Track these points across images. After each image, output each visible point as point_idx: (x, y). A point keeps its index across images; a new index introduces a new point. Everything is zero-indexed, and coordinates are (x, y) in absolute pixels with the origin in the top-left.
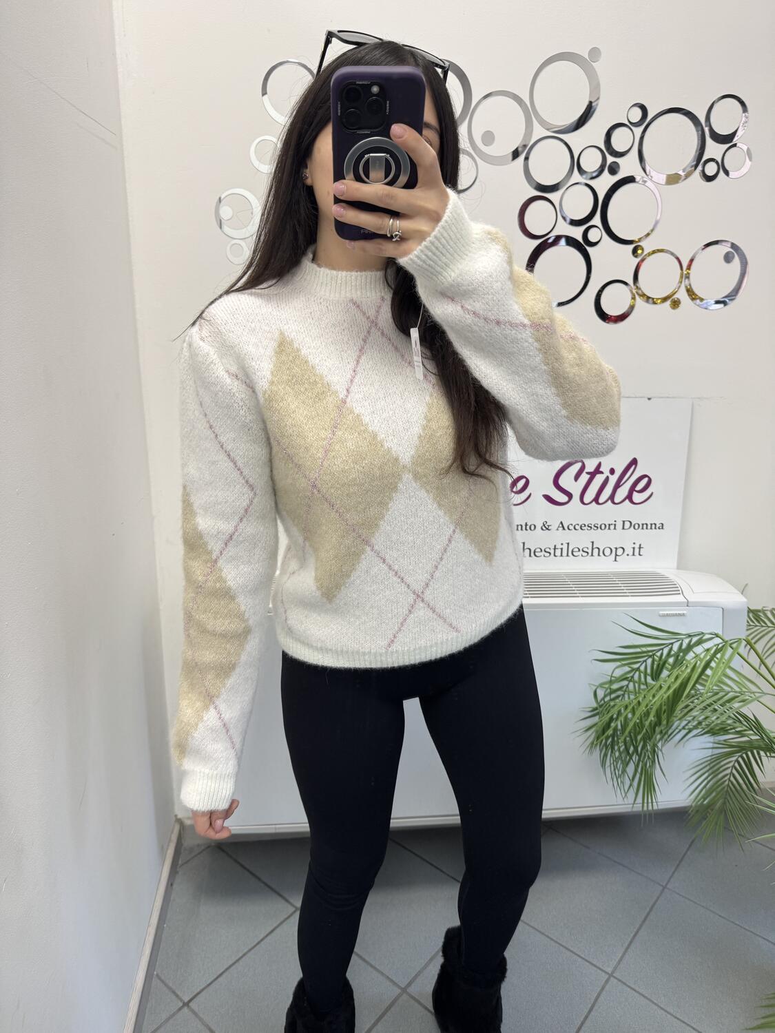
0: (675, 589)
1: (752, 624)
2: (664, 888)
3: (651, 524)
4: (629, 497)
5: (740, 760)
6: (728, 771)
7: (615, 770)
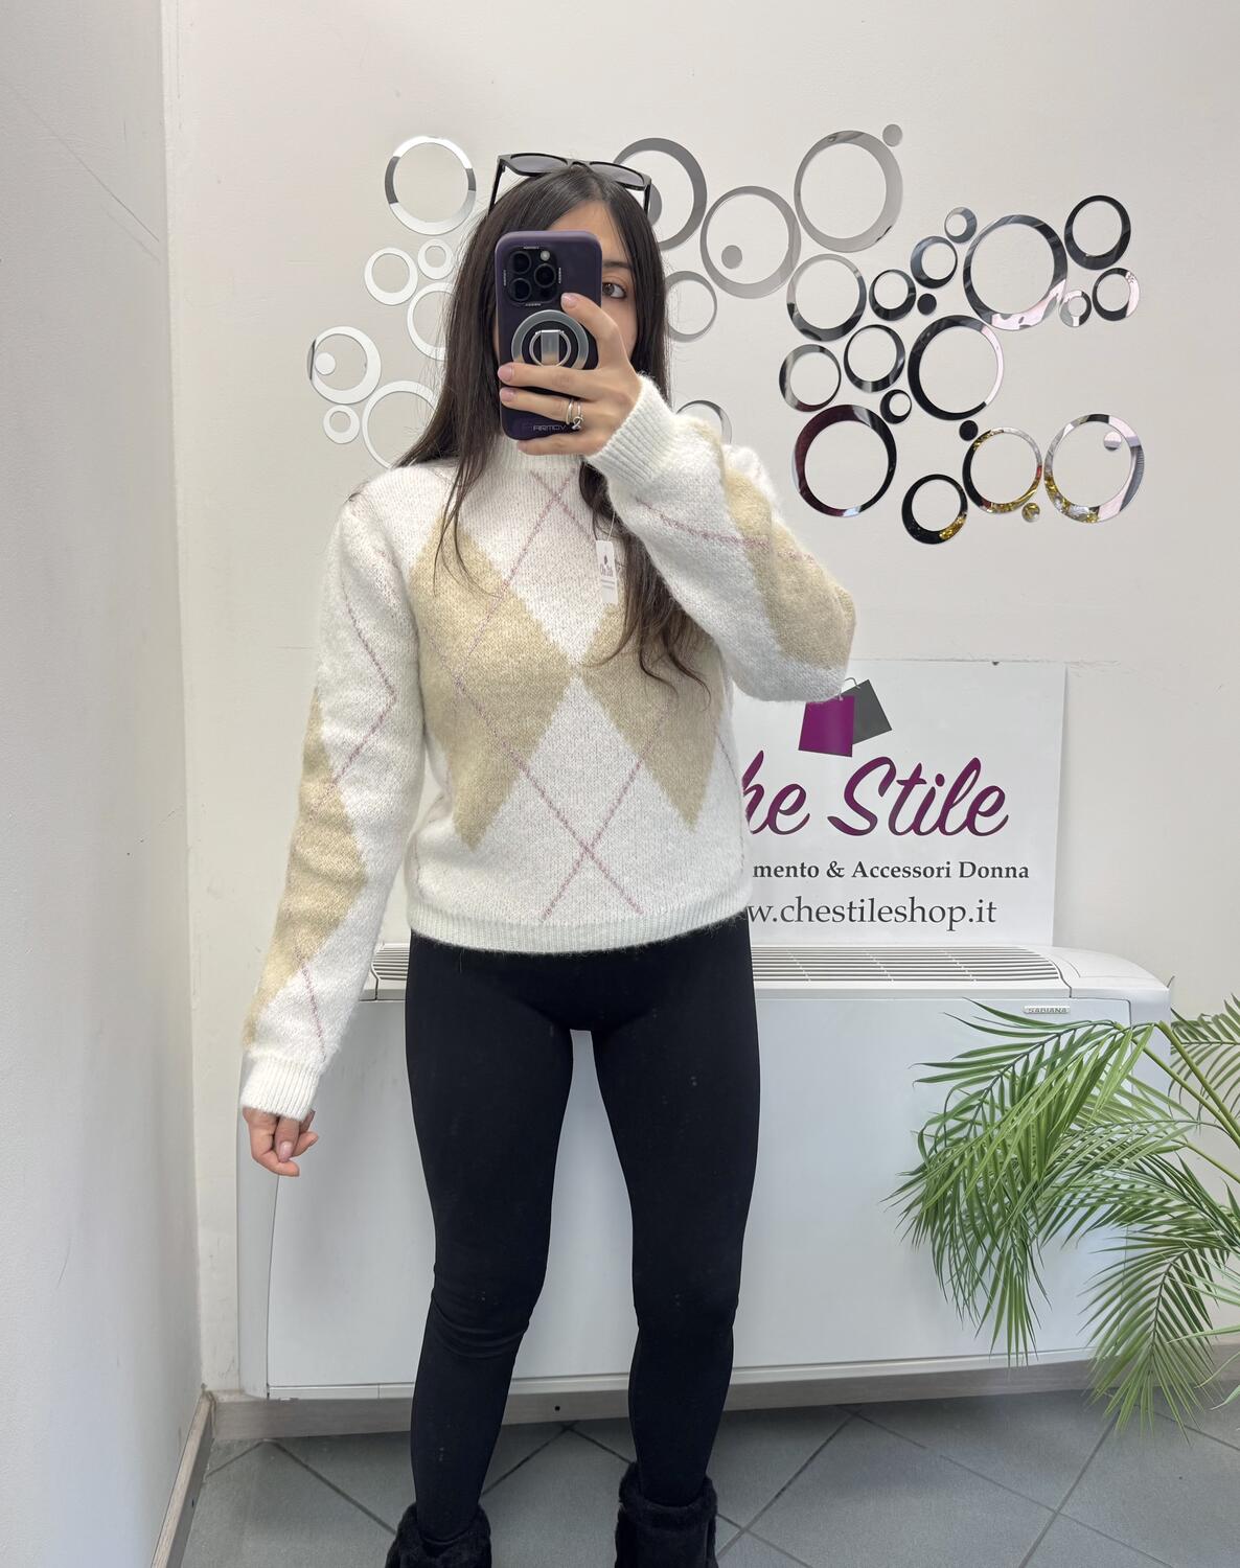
0: (1049, 972)
2: (1056, 1514)
3: (1008, 869)
4: (969, 823)
5: (1173, 1269)
6: (1155, 1294)
7: (959, 1279)
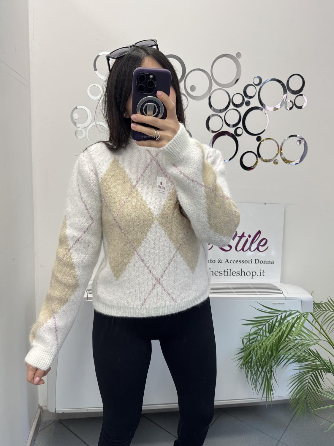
0: (279, 292)
1: (316, 309)
2: (279, 441)
3: (268, 261)
4: (258, 248)
5: (312, 375)
6: (307, 381)
7: (252, 380)
